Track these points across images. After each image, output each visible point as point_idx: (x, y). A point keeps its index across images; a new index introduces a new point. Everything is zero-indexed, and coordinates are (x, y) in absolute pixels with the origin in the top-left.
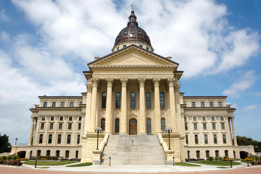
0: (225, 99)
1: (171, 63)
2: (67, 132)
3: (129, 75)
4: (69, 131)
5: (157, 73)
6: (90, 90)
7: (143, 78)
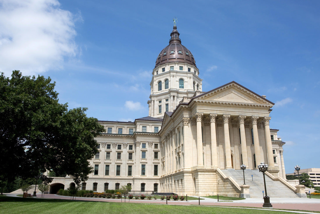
0: (276, 132)
1: (268, 103)
2: (116, 162)
3: (230, 111)
4: (119, 162)
5: (255, 111)
6: (187, 123)
7: (244, 115)
